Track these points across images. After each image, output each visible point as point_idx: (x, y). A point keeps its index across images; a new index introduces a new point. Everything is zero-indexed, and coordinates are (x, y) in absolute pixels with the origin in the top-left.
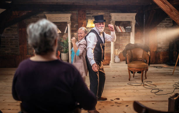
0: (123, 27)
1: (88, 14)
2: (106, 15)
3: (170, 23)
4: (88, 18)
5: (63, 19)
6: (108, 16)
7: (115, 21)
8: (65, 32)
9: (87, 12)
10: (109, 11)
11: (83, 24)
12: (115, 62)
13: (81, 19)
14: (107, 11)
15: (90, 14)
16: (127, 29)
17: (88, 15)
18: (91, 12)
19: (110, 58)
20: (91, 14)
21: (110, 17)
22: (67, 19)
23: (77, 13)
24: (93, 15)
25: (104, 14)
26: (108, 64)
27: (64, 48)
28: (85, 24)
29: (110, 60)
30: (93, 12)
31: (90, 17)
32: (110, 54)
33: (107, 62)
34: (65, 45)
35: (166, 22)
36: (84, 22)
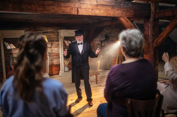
0: (70, 41)
1: (38, 30)
2: (55, 31)
3: (103, 37)
5: (17, 35)
6: (55, 32)
7: (64, 37)
10: (57, 28)
12: (65, 72)
14: (55, 28)
15: (40, 30)
17: (38, 32)
18: (41, 29)
19: (60, 68)
20: (42, 31)
21: (57, 33)
23: (28, 30)
24: (43, 31)
25: (52, 30)
26: (58, 74)
29: (60, 70)
30: (43, 28)
31: (40, 33)
32: (59, 65)
33: (57, 72)
35: (100, 37)
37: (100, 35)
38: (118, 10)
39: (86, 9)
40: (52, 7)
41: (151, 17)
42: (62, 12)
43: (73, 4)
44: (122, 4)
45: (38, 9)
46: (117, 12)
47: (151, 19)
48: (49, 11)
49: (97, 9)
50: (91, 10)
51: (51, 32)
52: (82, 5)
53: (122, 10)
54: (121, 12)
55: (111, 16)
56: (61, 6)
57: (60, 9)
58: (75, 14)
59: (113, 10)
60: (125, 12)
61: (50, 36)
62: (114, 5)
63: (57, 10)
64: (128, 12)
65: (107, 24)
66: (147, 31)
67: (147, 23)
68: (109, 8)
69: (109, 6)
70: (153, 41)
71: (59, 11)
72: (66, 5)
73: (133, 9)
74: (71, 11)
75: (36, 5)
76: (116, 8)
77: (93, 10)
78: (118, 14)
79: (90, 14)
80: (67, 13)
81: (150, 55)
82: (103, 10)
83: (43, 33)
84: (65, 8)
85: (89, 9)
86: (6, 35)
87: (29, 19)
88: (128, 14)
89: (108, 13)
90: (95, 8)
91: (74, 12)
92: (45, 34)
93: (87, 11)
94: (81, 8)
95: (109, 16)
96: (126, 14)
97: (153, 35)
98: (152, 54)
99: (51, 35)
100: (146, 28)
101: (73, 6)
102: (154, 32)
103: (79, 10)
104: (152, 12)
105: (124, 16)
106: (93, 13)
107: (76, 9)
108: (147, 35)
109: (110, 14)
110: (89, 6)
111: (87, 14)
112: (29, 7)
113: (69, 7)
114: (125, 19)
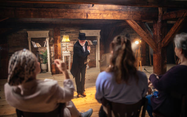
0: (91, 41)
1: (61, 31)
4: (62, 34)
5: (43, 35)
6: (77, 32)
8: (45, 46)
9: (61, 30)
11: (58, 39)
13: (56, 35)
14: (77, 29)
15: (63, 31)
16: (94, 42)
17: (61, 32)
18: (65, 29)
20: (65, 31)
22: (46, 35)
23: (52, 30)
24: (66, 32)
25: (74, 30)
27: (44, 59)
28: (59, 39)
31: (64, 33)
34: (44, 57)
36: (59, 37)
37: (121, 35)
38: (124, 14)
39: (95, 13)
40: (65, 13)
41: (159, 19)
42: (73, 17)
43: (83, 10)
44: (129, 8)
45: (53, 15)
46: (124, 15)
47: (159, 21)
48: (62, 16)
49: (105, 13)
50: (99, 15)
51: (73, 32)
52: (91, 10)
53: (129, 13)
54: (128, 15)
55: (118, 19)
56: (73, 12)
57: (72, 15)
58: (85, 18)
59: (120, 14)
60: (132, 15)
61: (72, 36)
62: (121, 9)
63: (69, 15)
64: (135, 15)
65: (124, 25)
66: (156, 32)
67: (156, 25)
68: (116, 12)
69: (117, 10)
70: (161, 41)
71: (71, 16)
72: (77, 12)
73: (140, 12)
74: (81, 16)
75: (52, 12)
76: (123, 12)
77: (101, 15)
78: (125, 17)
79: (98, 18)
80: (78, 17)
81: (158, 54)
82: (111, 14)
83: (66, 33)
84: (76, 13)
85: (97, 14)
86: (33, 35)
87: (52, 21)
88: (135, 16)
89: (115, 17)
90: (103, 12)
91: (84, 17)
92: (67, 34)
93: (95, 15)
94: (90, 13)
95: (117, 19)
96: (133, 17)
97: (160, 35)
98: (160, 53)
99: (74, 34)
100: (155, 29)
101: (83, 12)
102: (162, 33)
103: (89, 15)
104: (159, 14)
105: (131, 19)
106: (101, 17)
107: (86, 14)
108: (156, 36)
109: (117, 18)
110: (98, 12)
111: (96, 18)
112: (47, 14)
113: (80, 13)
114: (131, 21)
